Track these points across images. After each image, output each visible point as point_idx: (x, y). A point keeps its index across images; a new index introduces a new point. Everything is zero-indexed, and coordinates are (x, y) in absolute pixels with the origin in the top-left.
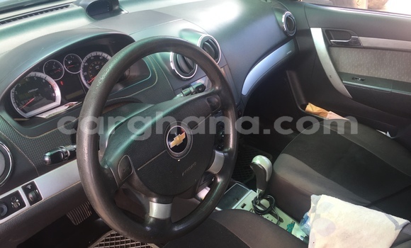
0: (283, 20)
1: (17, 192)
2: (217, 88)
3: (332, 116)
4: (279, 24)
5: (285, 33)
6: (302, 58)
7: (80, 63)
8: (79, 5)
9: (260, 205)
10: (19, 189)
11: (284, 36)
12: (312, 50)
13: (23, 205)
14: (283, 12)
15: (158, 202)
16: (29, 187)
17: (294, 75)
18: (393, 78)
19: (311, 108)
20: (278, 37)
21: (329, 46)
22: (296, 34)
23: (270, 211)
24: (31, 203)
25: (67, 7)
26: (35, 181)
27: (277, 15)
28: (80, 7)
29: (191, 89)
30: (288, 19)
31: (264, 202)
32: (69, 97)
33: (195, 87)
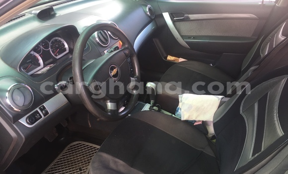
0: (147, 10)
1: (37, 111)
2: (126, 46)
3: (181, 60)
4: (145, 13)
5: (149, 17)
6: (161, 30)
7: (49, 44)
8: (32, 14)
9: (153, 109)
10: (38, 109)
11: (149, 19)
12: (165, 25)
13: (41, 117)
14: (146, 6)
15: (110, 102)
16: (42, 108)
17: (158, 41)
18: (209, 35)
19: (170, 58)
20: (146, 20)
21: (174, 22)
22: (155, 17)
23: (159, 111)
24: (45, 116)
25: (24, 15)
26: (44, 104)
27: (144, 7)
28: (33, 15)
29: (112, 49)
30: (150, 9)
31: (155, 108)
32: (46, 63)
33: (114, 48)
